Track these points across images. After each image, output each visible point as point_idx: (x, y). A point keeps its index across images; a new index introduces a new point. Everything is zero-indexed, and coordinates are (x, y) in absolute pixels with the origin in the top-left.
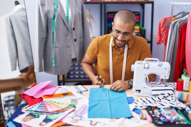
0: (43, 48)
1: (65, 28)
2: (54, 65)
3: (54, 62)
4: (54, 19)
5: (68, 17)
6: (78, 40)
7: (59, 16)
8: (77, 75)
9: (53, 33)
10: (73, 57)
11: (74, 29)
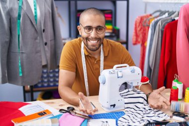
0: (6, 54)
1: (33, 30)
2: (21, 75)
3: (20, 71)
4: (19, 19)
5: (36, 16)
6: (49, 43)
7: (26, 15)
8: (45, 82)
9: (19, 36)
10: (44, 63)
11: (44, 30)
